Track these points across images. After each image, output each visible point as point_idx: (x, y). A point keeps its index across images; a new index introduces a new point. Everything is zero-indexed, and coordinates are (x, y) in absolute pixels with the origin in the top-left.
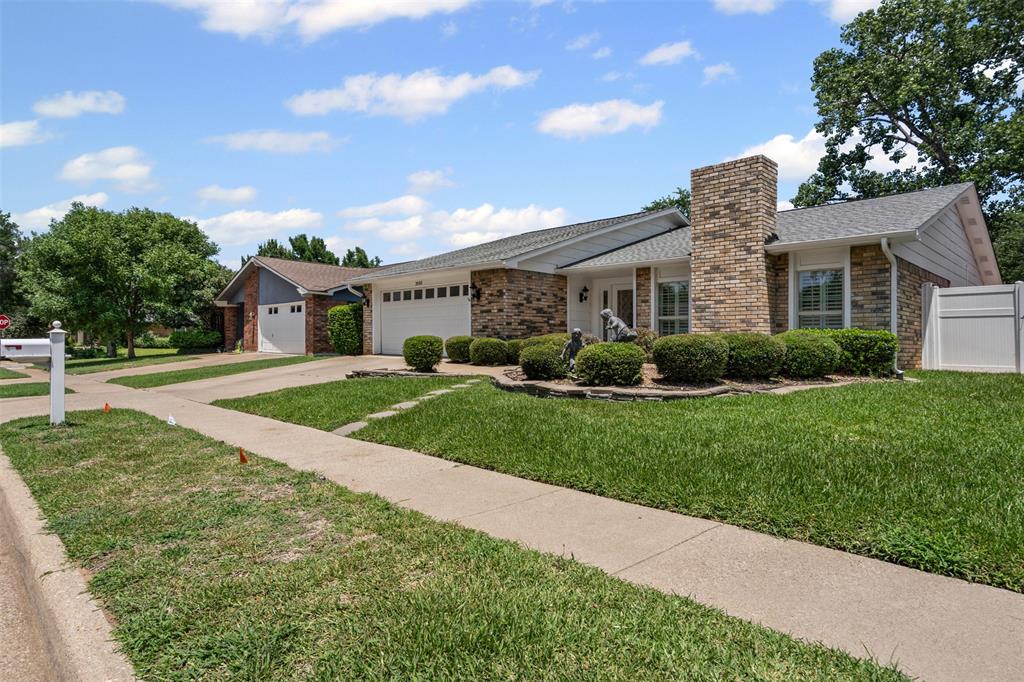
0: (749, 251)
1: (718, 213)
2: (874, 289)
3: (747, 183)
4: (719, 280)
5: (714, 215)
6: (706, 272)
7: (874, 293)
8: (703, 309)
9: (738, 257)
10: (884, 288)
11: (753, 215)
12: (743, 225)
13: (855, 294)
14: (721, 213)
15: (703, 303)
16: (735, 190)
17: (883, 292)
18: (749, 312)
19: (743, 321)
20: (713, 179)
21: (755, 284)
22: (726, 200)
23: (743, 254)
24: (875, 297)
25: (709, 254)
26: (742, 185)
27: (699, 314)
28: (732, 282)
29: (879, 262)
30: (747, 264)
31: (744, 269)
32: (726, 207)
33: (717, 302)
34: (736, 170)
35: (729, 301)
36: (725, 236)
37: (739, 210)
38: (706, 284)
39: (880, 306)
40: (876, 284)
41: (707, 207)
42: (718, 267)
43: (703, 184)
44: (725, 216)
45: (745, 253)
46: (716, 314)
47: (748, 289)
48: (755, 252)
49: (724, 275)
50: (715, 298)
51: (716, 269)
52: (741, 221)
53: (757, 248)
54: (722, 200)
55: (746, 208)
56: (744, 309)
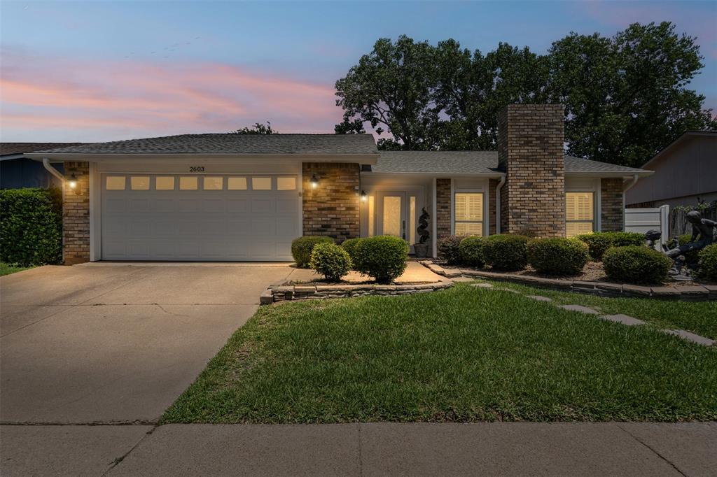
0: (555, 174)
1: (531, 142)
2: (614, 207)
3: (554, 123)
4: (532, 194)
5: (527, 143)
6: (521, 187)
7: (614, 210)
8: (519, 216)
9: (547, 178)
10: (620, 207)
11: (558, 147)
12: (550, 154)
13: (603, 210)
14: (534, 142)
15: (519, 211)
16: (544, 127)
17: (619, 210)
18: (556, 219)
19: (551, 226)
20: (527, 115)
21: (559, 198)
22: (537, 133)
23: (550, 176)
24: (614, 212)
25: (524, 173)
26: (550, 124)
27: (515, 220)
28: (542, 196)
29: (616, 190)
30: (553, 184)
31: (551, 187)
32: (537, 139)
33: (530, 211)
34: (545, 112)
35: (540, 211)
36: (537, 161)
37: (547, 142)
38: (522, 196)
39: (617, 218)
40: (615, 204)
41: (521, 136)
42: (531, 184)
43: (518, 118)
44: (536, 145)
45: (551, 175)
46: (530, 220)
47: (554, 202)
48: (560, 175)
49: (535, 190)
50: (529, 208)
51: (529, 185)
52: (549, 151)
53: (561, 172)
54: (534, 133)
55: (552, 142)
56: (552, 217)
